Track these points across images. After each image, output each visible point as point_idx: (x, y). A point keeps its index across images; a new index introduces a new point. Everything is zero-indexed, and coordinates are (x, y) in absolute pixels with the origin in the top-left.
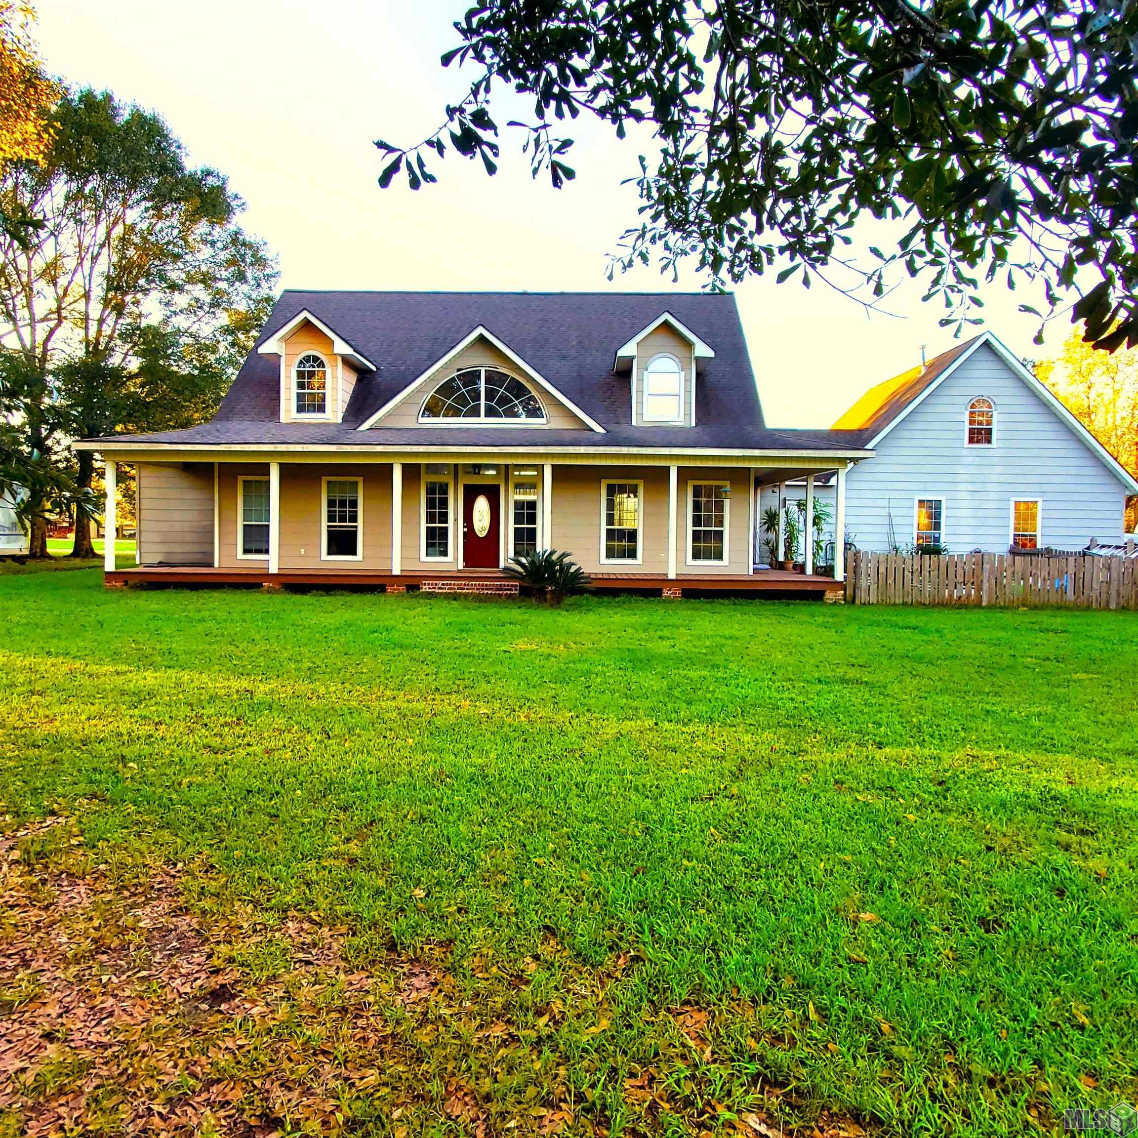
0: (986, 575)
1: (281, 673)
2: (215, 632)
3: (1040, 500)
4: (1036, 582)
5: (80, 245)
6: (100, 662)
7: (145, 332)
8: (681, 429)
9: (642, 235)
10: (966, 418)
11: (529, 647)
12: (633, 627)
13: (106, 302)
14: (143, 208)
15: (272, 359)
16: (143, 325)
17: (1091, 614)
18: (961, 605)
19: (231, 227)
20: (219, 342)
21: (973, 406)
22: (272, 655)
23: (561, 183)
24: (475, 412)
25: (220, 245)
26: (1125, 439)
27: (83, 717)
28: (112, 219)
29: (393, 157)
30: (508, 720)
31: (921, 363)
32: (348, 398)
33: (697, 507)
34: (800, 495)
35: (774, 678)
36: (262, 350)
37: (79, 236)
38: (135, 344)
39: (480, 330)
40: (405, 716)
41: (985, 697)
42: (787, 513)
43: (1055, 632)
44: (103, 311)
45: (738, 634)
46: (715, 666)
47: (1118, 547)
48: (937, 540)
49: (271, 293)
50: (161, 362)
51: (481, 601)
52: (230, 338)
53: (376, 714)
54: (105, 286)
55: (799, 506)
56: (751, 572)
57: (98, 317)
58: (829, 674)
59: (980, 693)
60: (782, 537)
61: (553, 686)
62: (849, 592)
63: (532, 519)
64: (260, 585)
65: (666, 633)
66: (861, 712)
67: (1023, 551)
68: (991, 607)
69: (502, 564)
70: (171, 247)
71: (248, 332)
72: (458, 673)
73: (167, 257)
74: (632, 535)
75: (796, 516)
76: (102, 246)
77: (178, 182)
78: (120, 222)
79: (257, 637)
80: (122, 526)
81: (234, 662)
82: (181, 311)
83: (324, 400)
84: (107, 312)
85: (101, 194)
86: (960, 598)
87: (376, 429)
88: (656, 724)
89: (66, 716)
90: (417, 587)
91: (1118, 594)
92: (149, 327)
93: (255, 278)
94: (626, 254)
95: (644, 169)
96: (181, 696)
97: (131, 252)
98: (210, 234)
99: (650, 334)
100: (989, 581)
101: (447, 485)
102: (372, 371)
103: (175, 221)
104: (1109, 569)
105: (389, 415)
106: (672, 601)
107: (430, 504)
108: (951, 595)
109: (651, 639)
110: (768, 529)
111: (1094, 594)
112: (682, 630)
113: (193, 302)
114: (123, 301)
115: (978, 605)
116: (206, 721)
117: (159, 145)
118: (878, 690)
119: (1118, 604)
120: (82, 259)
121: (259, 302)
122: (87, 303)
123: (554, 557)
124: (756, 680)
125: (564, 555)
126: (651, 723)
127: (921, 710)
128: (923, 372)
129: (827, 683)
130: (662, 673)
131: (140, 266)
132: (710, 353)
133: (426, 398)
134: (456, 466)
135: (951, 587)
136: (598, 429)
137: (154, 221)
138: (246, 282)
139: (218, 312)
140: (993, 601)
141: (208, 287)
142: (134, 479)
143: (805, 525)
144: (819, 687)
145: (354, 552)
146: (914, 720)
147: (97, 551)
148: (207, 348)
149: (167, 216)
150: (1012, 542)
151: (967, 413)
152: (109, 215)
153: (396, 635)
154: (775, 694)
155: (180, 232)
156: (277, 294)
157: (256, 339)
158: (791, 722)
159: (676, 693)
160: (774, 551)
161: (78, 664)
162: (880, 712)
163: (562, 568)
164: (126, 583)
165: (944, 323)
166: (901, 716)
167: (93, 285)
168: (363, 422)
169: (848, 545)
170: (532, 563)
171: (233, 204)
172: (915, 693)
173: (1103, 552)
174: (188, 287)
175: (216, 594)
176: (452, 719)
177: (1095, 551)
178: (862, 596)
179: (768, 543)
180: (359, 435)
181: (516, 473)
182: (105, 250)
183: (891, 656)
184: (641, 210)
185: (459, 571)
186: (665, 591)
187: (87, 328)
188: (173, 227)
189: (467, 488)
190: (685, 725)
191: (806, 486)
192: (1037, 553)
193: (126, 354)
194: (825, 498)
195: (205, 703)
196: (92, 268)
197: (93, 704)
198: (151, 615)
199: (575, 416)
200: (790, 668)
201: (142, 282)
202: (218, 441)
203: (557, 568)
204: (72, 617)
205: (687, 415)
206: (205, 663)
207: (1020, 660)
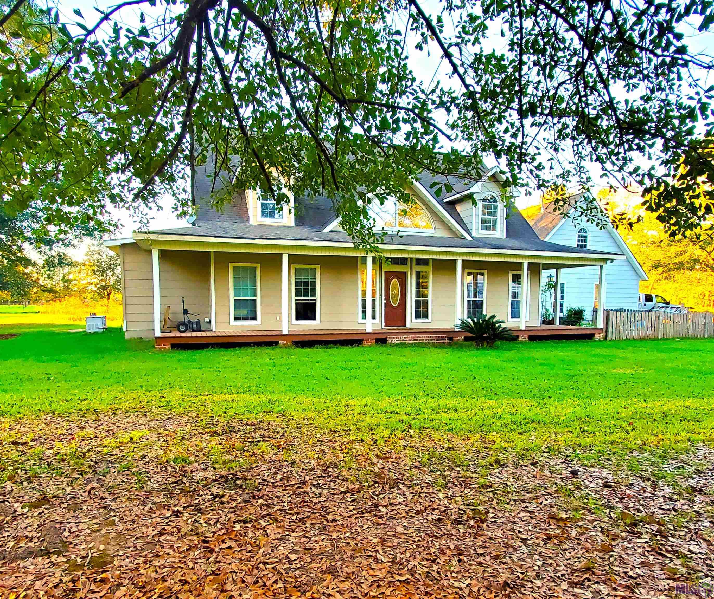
10: (576, 238)
21: (579, 232)
56: (539, 325)
63: (426, 294)
64: (277, 343)
69: (408, 324)
74: (480, 304)
87: (334, 232)
90: (385, 340)
106: (526, 344)
136: (469, 238)
145: (314, 319)
151: (577, 235)
178: (609, 336)
186: (520, 337)
189: (386, 273)
205: (502, 231)
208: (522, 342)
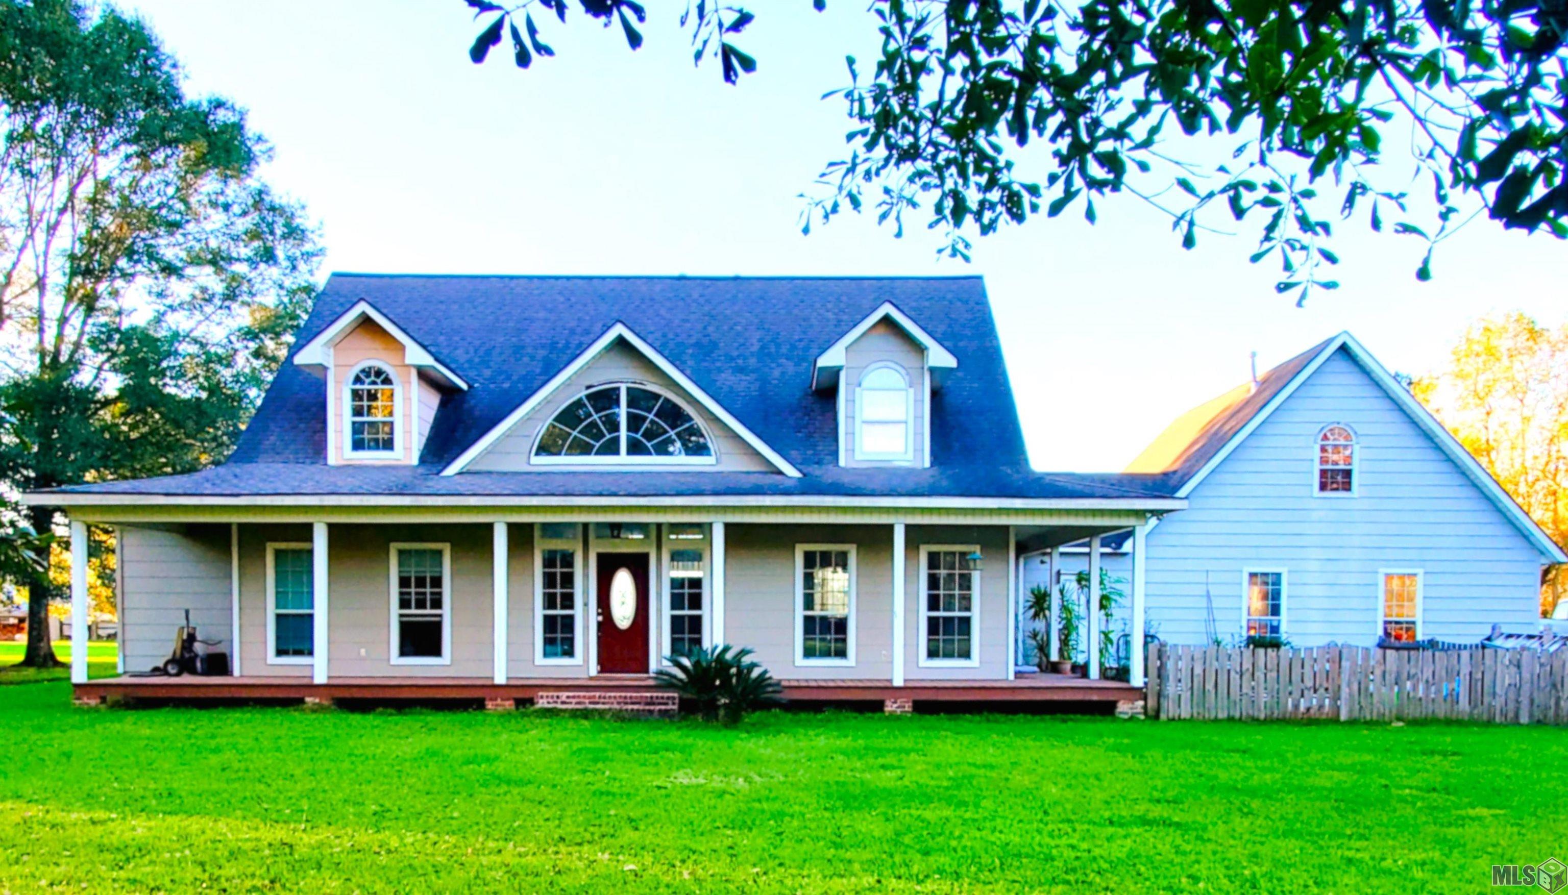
0: (1345, 677)
1: (333, 820)
2: (236, 765)
3: (1420, 571)
4: (1415, 688)
5: (30, 210)
6: (67, 807)
7: (127, 337)
8: (910, 471)
9: (852, 170)
10: (1317, 454)
11: (694, 781)
12: (844, 753)
13: (70, 293)
14: (122, 155)
15: (317, 374)
16: (125, 326)
17: (1492, 730)
18: (1309, 721)
19: (253, 183)
20: (236, 351)
21: (1325, 438)
22: (321, 797)
23: (736, 75)
24: (612, 448)
25: (236, 209)
26: (1538, 486)
27: (44, 883)
28: (76, 171)
29: (491, 18)
30: (666, 879)
31: (1251, 377)
32: (426, 430)
33: (933, 582)
34: (1080, 565)
35: (1046, 819)
36: (299, 360)
37: (28, 196)
38: (114, 354)
39: (619, 330)
40: (515, 875)
41: (1345, 841)
42: (1061, 592)
43: (1445, 754)
44: (66, 306)
45: (992, 760)
46: (963, 804)
47: (1530, 637)
48: (1275, 629)
49: (312, 280)
50: (153, 381)
51: (623, 719)
52: (253, 345)
53: (472, 875)
54: (68, 271)
55: (1079, 581)
56: (1011, 677)
57: (58, 314)
58: (1124, 813)
59: (1340, 835)
60: (1055, 627)
61: (729, 832)
62: (1151, 703)
63: (696, 601)
64: (300, 701)
65: (890, 760)
66: (1171, 862)
67: (1397, 644)
68: (1352, 722)
69: (653, 666)
70: (164, 212)
71: (278, 335)
72: (592, 816)
73: (158, 226)
74: (841, 625)
75: (1075, 597)
76: (62, 211)
77: (175, 117)
78: (90, 175)
79: (298, 772)
80: (96, 623)
81: (265, 806)
82: (181, 304)
83: (392, 432)
84: (72, 306)
85: (61, 134)
86: (1308, 709)
87: (469, 473)
88: (879, 881)
89: (18, 882)
90: (531, 701)
91: (1532, 702)
92: (134, 329)
93: (289, 258)
94: (828, 194)
95: (854, 76)
96: (187, 852)
97: (106, 220)
98: (222, 193)
99: (864, 335)
100: (1349, 685)
101: (572, 555)
102: (459, 389)
103: (170, 174)
104: (1519, 666)
105: (488, 452)
106: (898, 718)
107: (549, 581)
108: (1296, 706)
109: (870, 769)
110: (1036, 615)
111: (1498, 703)
112: (913, 756)
113: (197, 293)
114: (94, 290)
115: (1335, 720)
116: (225, 885)
117: (145, 61)
118: (1194, 834)
119: (1531, 716)
120: (33, 230)
121: (294, 292)
122: (42, 294)
123: (729, 656)
124: (1020, 821)
125: (744, 652)
126: (872, 880)
127: (1254, 857)
128: (1253, 391)
129: (1121, 825)
130: (885, 814)
131: (120, 241)
132: (950, 361)
133: (541, 429)
134: (586, 526)
135: (1296, 694)
136: (791, 471)
137: (139, 174)
138: (276, 263)
139: (235, 306)
140: (1356, 714)
141: (219, 270)
142: (113, 551)
143: (1088, 608)
144: (1111, 830)
146: (1247, 872)
147: (60, 658)
148: (220, 360)
149: (159, 166)
150: (1380, 632)
151: (1317, 448)
152: (72, 165)
153: (500, 768)
154: (1048, 840)
155: (178, 190)
156: (320, 280)
157: (290, 347)
158: (1071, 878)
159: (907, 840)
160: (1043, 648)
161: (35, 811)
162: (1198, 862)
163: (739, 673)
164: (103, 700)
165: (1283, 288)
166: (1227, 868)
167: (50, 268)
168: (448, 463)
169: (1149, 638)
170: (697, 664)
171: (257, 149)
172: (1246, 837)
173: (1511, 643)
174: (190, 271)
175: (236, 715)
176: (584, 880)
177: (1499, 642)
178: (1169, 709)
179: (1035, 635)
180: (444, 483)
181: (673, 537)
182: (67, 217)
183: (1213, 787)
184: (850, 137)
185: (591, 678)
186: (888, 703)
187: (41, 331)
188: (168, 184)
189: (601, 557)
190: (920, 882)
191: (1089, 554)
192: (1417, 647)
193: (100, 369)
194: (1116, 570)
195: (222, 861)
196: (48, 243)
197: (57, 864)
198: (143, 743)
199: (758, 454)
200: (1069, 806)
201: (123, 263)
202: (236, 491)
203: (734, 670)
204: (25, 747)
205: (918, 450)
206: (224, 808)
207: (1394, 791)
208: (894, 717)
